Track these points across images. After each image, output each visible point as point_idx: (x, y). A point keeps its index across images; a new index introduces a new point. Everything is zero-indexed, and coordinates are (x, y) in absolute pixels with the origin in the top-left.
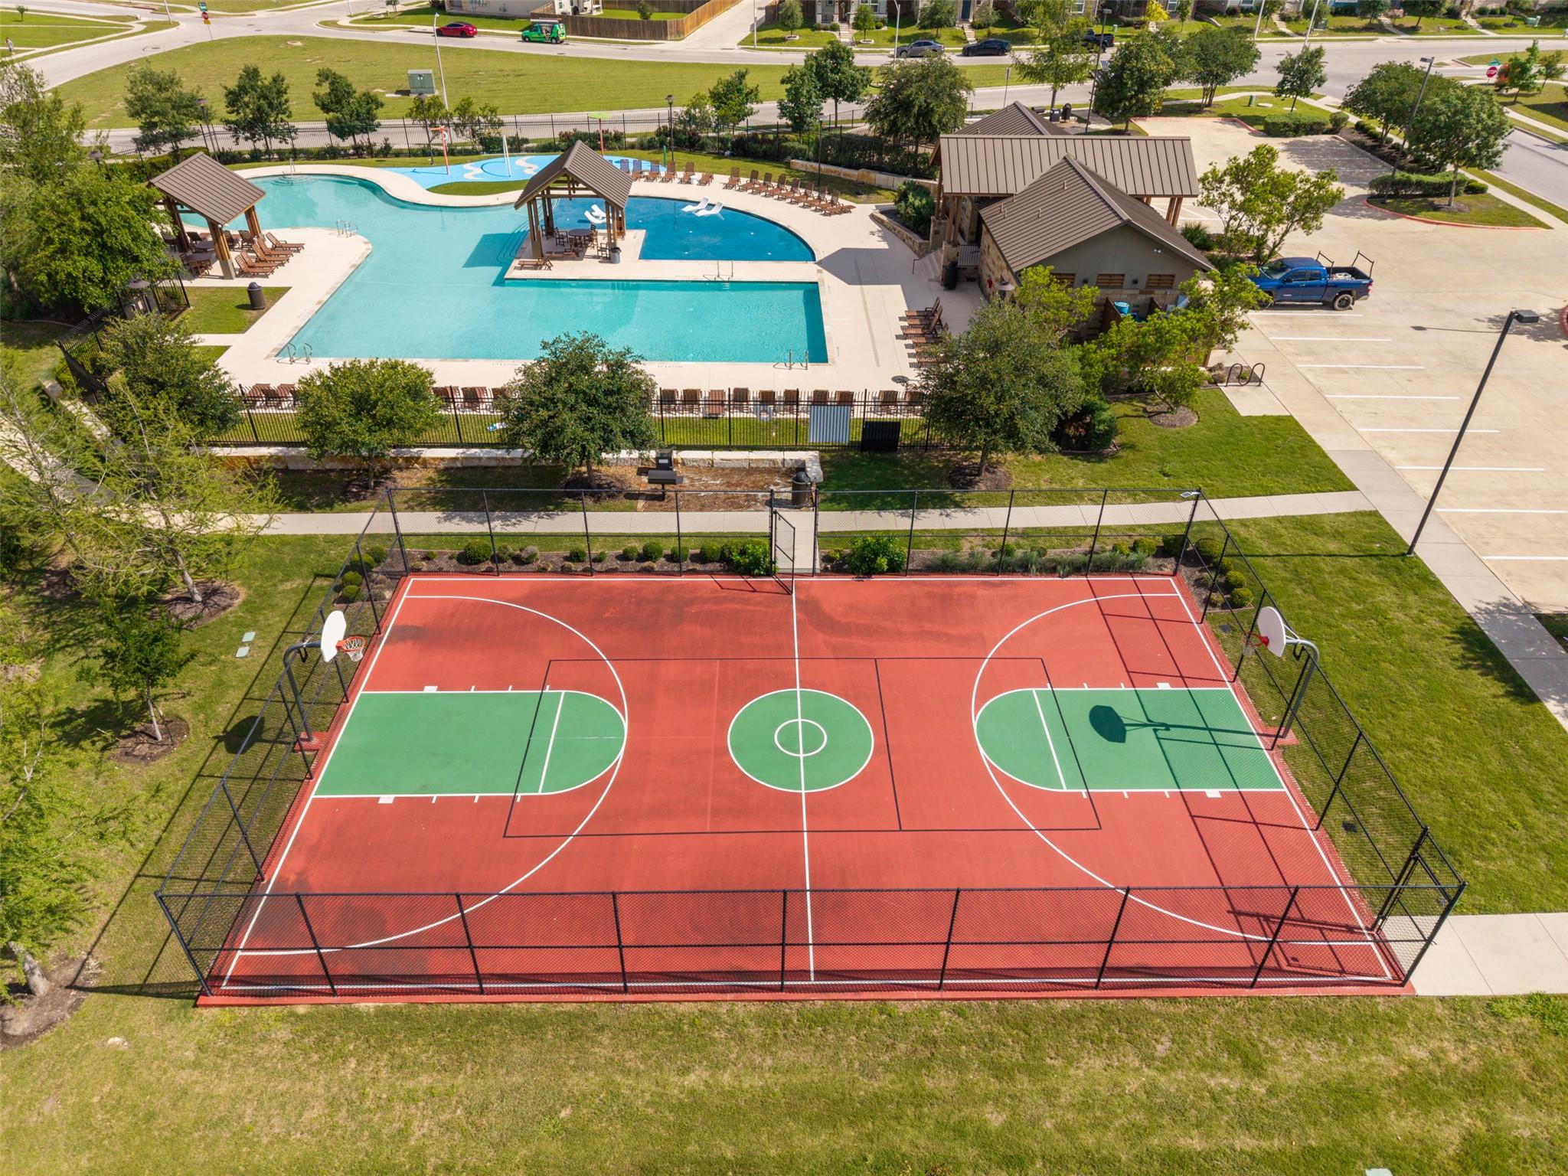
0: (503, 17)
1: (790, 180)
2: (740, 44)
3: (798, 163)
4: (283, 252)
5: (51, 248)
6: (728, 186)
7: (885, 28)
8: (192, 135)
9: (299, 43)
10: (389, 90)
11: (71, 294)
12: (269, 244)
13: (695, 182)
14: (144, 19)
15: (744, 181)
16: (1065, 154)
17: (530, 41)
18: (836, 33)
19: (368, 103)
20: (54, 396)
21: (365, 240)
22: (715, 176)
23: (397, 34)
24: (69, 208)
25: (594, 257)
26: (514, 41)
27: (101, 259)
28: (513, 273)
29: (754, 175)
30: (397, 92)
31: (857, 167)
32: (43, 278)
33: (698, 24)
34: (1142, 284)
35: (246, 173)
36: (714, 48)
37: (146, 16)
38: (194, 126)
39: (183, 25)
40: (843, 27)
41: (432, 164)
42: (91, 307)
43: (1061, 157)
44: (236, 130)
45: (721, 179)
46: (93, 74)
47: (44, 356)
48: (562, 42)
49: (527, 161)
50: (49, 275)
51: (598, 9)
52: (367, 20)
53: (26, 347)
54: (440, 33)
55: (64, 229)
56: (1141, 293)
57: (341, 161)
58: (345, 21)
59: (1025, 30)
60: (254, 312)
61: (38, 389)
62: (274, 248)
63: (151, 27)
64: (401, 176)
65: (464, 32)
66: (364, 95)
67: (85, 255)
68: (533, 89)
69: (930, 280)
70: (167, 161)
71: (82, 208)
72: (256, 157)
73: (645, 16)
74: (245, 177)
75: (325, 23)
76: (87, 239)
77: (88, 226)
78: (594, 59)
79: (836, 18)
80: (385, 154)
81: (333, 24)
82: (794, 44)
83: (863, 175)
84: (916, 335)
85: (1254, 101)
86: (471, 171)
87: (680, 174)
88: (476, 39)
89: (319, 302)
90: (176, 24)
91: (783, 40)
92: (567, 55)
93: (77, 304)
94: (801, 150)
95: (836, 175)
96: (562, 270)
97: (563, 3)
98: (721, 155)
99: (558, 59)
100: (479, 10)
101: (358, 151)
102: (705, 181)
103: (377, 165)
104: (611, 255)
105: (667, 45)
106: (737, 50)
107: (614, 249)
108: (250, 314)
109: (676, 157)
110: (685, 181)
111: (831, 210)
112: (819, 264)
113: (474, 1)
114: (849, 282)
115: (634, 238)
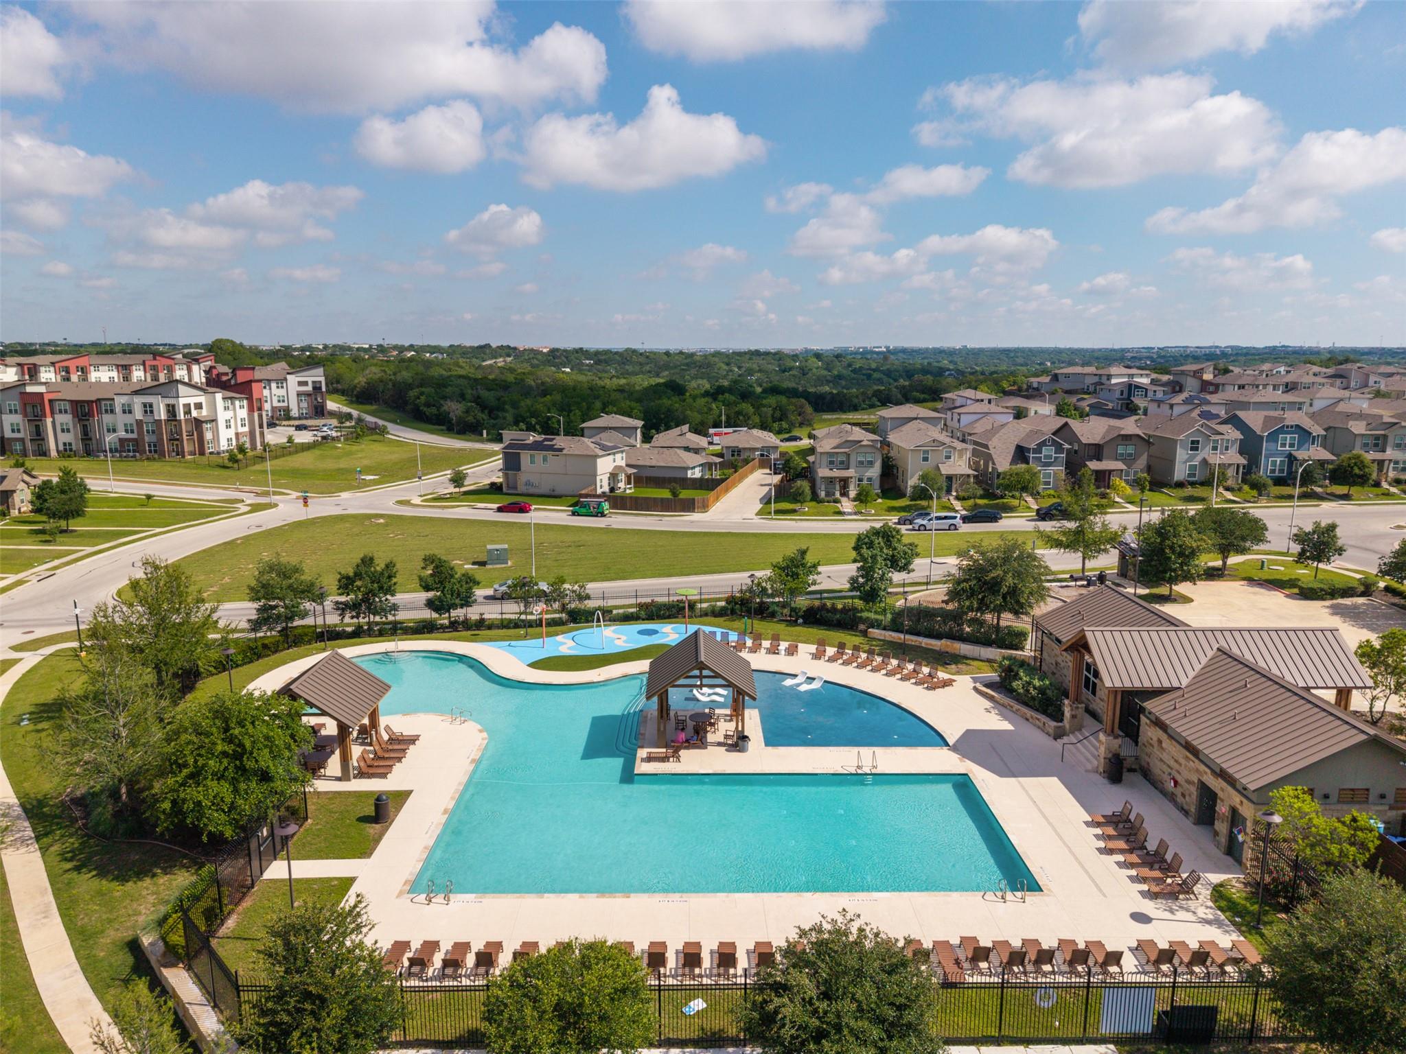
0: (552, 496)
1: (867, 647)
2: (757, 514)
3: (874, 632)
4: (400, 745)
5: (185, 772)
6: (817, 656)
7: (880, 500)
8: (304, 615)
9: (382, 521)
10: (466, 561)
11: (193, 823)
12: (386, 737)
13: (783, 652)
14: (249, 502)
15: (831, 651)
16: (1217, 646)
17: (579, 515)
18: (839, 505)
19: (467, 583)
20: (153, 960)
21: (479, 727)
22: (800, 646)
23: (463, 511)
24: (214, 730)
25: (719, 744)
26: (564, 515)
27: (234, 782)
28: (643, 768)
29: (841, 646)
30: (474, 563)
31: (938, 637)
32: (166, 805)
33: (717, 499)
34: (1390, 799)
35: (350, 652)
36: (736, 518)
37: (250, 499)
38: (308, 605)
39: (281, 506)
40: (844, 500)
41: (525, 637)
42: (210, 834)
43: (1215, 649)
44: (343, 610)
45: (806, 649)
46: (204, 551)
47: (145, 892)
48: (605, 516)
49: (614, 631)
50: (174, 802)
51: (630, 488)
52: (435, 499)
53: (122, 878)
54: (500, 510)
55: (203, 752)
56: (1391, 808)
57: (438, 635)
58: (417, 500)
59: (1005, 501)
60: (377, 826)
61: (134, 946)
62: (391, 740)
63: (256, 508)
64: (499, 650)
65: (523, 509)
66: (463, 575)
67: (218, 779)
68: (595, 559)
69: (1087, 771)
70: (278, 641)
71: (227, 729)
72: (358, 634)
73: (675, 494)
74: (348, 656)
75: (400, 502)
76: (225, 762)
77: (229, 749)
78: (640, 530)
79: (838, 494)
80: (478, 628)
81: (406, 503)
82: (804, 514)
83: (947, 645)
84: (1122, 851)
85: (1266, 565)
86: (564, 644)
87: (766, 644)
88: (532, 514)
89: (445, 811)
90: (276, 505)
91: (794, 511)
92: (614, 526)
93: (196, 832)
94: (877, 620)
95: (917, 644)
96: (691, 761)
97: (603, 485)
98: (794, 623)
99: (607, 530)
100: (532, 491)
101: (454, 626)
102: (792, 651)
103: (474, 639)
104: (738, 742)
105: (696, 516)
106: (757, 520)
107: (743, 738)
108: (373, 829)
109: (759, 625)
110: (773, 651)
111: (932, 684)
112: (955, 748)
113: (528, 483)
114: (1001, 774)
115: (752, 721)
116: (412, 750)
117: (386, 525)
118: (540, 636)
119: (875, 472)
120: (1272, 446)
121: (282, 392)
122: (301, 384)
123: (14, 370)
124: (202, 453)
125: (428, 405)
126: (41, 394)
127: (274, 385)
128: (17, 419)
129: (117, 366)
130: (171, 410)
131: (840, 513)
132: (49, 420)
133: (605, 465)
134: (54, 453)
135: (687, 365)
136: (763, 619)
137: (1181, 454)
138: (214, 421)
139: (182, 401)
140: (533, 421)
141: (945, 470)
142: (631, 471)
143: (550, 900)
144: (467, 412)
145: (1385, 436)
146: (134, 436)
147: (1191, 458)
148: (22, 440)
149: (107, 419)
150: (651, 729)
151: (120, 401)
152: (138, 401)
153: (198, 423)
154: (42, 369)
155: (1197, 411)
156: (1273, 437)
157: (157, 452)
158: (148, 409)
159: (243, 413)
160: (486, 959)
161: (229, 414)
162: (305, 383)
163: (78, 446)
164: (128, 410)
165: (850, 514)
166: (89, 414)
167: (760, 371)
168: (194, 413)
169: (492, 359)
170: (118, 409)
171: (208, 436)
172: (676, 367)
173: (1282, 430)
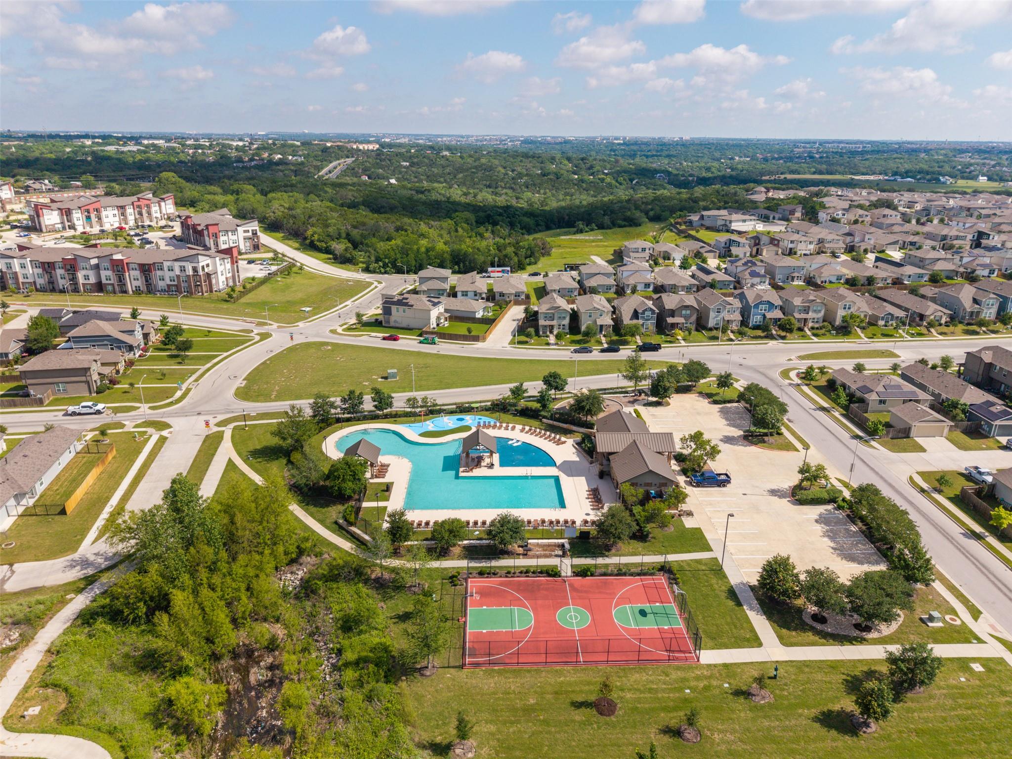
0: (409, 329)
1: (543, 428)
2: (509, 344)
3: (544, 420)
4: (385, 467)
6: (522, 430)
7: (568, 337)
9: (329, 346)
10: (378, 376)
12: (380, 464)
13: (510, 429)
14: (255, 331)
15: (527, 428)
17: (423, 343)
18: (548, 339)
20: (344, 525)
21: (408, 460)
22: (517, 426)
23: (366, 339)
25: (485, 466)
26: (417, 343)
28: (461, 474)
29: (531, 426)
30: (382, 378)
31: (567, 423)
33: (490, 333)
34: (658, 485)
36: (499, 346)
37: (255, 329)
39: (274, 335)
40: (551, 335)
41: (415, 422)
43: (633, 440)
45: (519, 427)
46: (256, 369)
48: (436, 345)
51: (447, 326)
52: (349, 329)
54: (384, 339)
56: (658, 488)
57: (381, 421)
58: (340, 330)
62: (382, 465)
63: (262, 336)
65: (396, 339)
69: (595, 475)
73: (469, 330)
75: (332, 332)
79: (548, 334)
80: (395, 417)
81: (335, 332)
82: (531, 344)
83: (568, 426)
84: (592, 498)
87: (504, 425)
88: (400, 342)
89: (406, 488)
90: (271, 334)
91: (528, 342)
92: (440, 351)
94: (546, 415)
95: (559, 426)
96: (477, 472)
97: (433, 323)
98: (515, 415)
99: (438, 356)
100: (397, 325)
101: (386, 416)
102: (513, 428)
103: (395, 422)
104: (491, 466)
105: (479, 345)
106: (509, 348)
107: (493, 465)
108: (387, 493)
109: (503, 415)
110: (507, 429)
111: (559, 442)
112: (558, 467)
113: (395, 321)
114: (568, 476)
115: (496, 458)
116: (389, 469)
117: (332, 350)
118: (420, 421)
119: (566, 322)
120: (756, 310)
121: (235, 237)
122: (245, 231)
123: (56, 213)
124: (211, 291)
125: (319, 241)
126: (122, 260)
127: (230, 233)
128: (109, 273)
129: (117, 207)
130: (195, 270)
131: (548, 344)
132: (127, 274)
133: (435, 313)
134: (131, 292)
135: (476, 167)
136: (504, 412)
137: (712, 315)
138: (216, 273)
139: (201, 264)
140: (387, 261)
141: (599, 322)
142: (447, 315)
143: (439, 511)
144: (346, 250)
145: (809, 307)
146: (175, 283)
147: (716, 317)
148: (113, 285)
149: (159, 273)
150: (463, 462)
151: (166, 264)
152: (177, 266)
153: (208, 275)
154: (74, 212)
155: (749, 271)
156: (756, 306)
157: (190, 293)
158: (183, 269)
159: (228, 266)
160: (427, 524)
161: (223, 267)
162: (248, 231)
163: (143, 288)
164: (171, 269)
165: (553, 345)
166: (149, 270)
167: (527, 175)
168: (206, 270)
169: (335, 160)
170: (166, 268)
171: (214, 281)
172: (467, 170)
173: (761, 303)
